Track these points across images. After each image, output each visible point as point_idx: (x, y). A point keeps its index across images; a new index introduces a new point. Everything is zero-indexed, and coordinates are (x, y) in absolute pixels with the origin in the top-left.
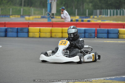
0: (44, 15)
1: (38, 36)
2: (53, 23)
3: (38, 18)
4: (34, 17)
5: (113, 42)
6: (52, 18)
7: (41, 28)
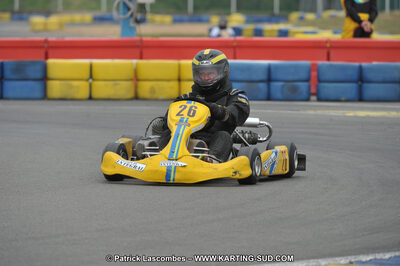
1: (84, 94)
2: (141, 41)
3: (83, 24)
4: (66, 18)
5: (382, 118)
6: (138, 22)
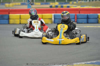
0: (23, 2)
1: (18, 22)
4: (14, 4)
5: (93, 27)
6: (32, 4)
7: (21, 14)
